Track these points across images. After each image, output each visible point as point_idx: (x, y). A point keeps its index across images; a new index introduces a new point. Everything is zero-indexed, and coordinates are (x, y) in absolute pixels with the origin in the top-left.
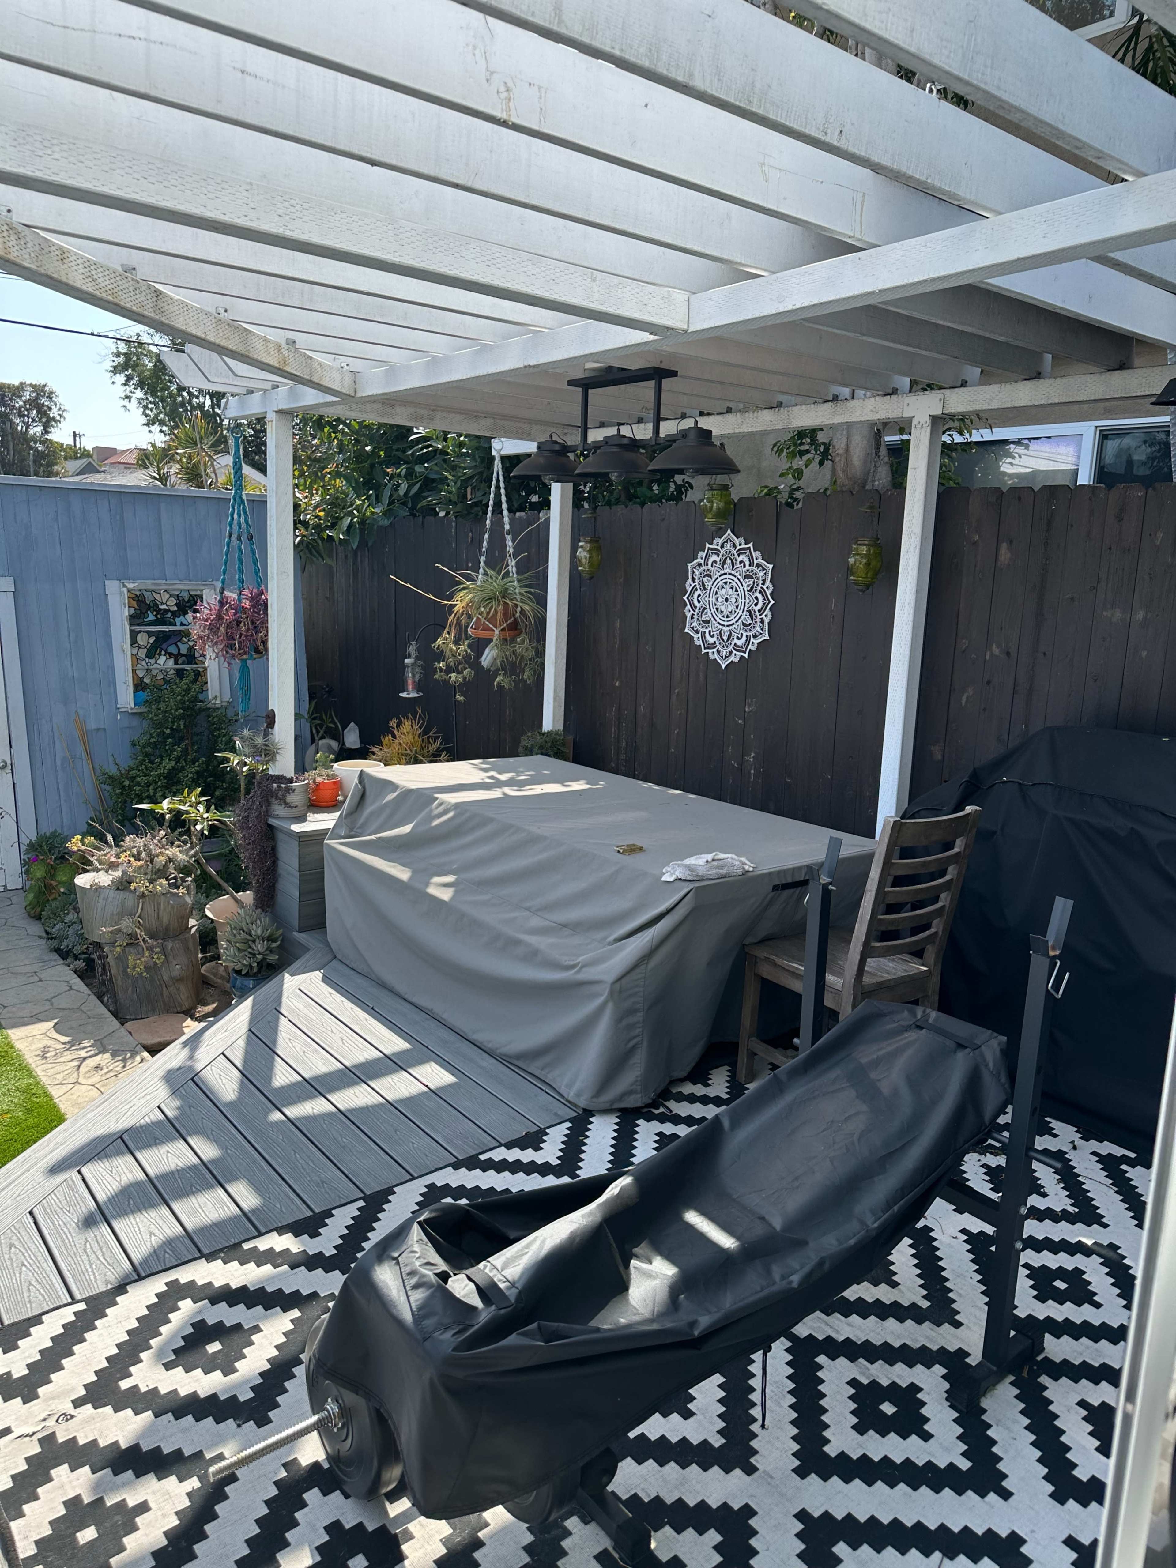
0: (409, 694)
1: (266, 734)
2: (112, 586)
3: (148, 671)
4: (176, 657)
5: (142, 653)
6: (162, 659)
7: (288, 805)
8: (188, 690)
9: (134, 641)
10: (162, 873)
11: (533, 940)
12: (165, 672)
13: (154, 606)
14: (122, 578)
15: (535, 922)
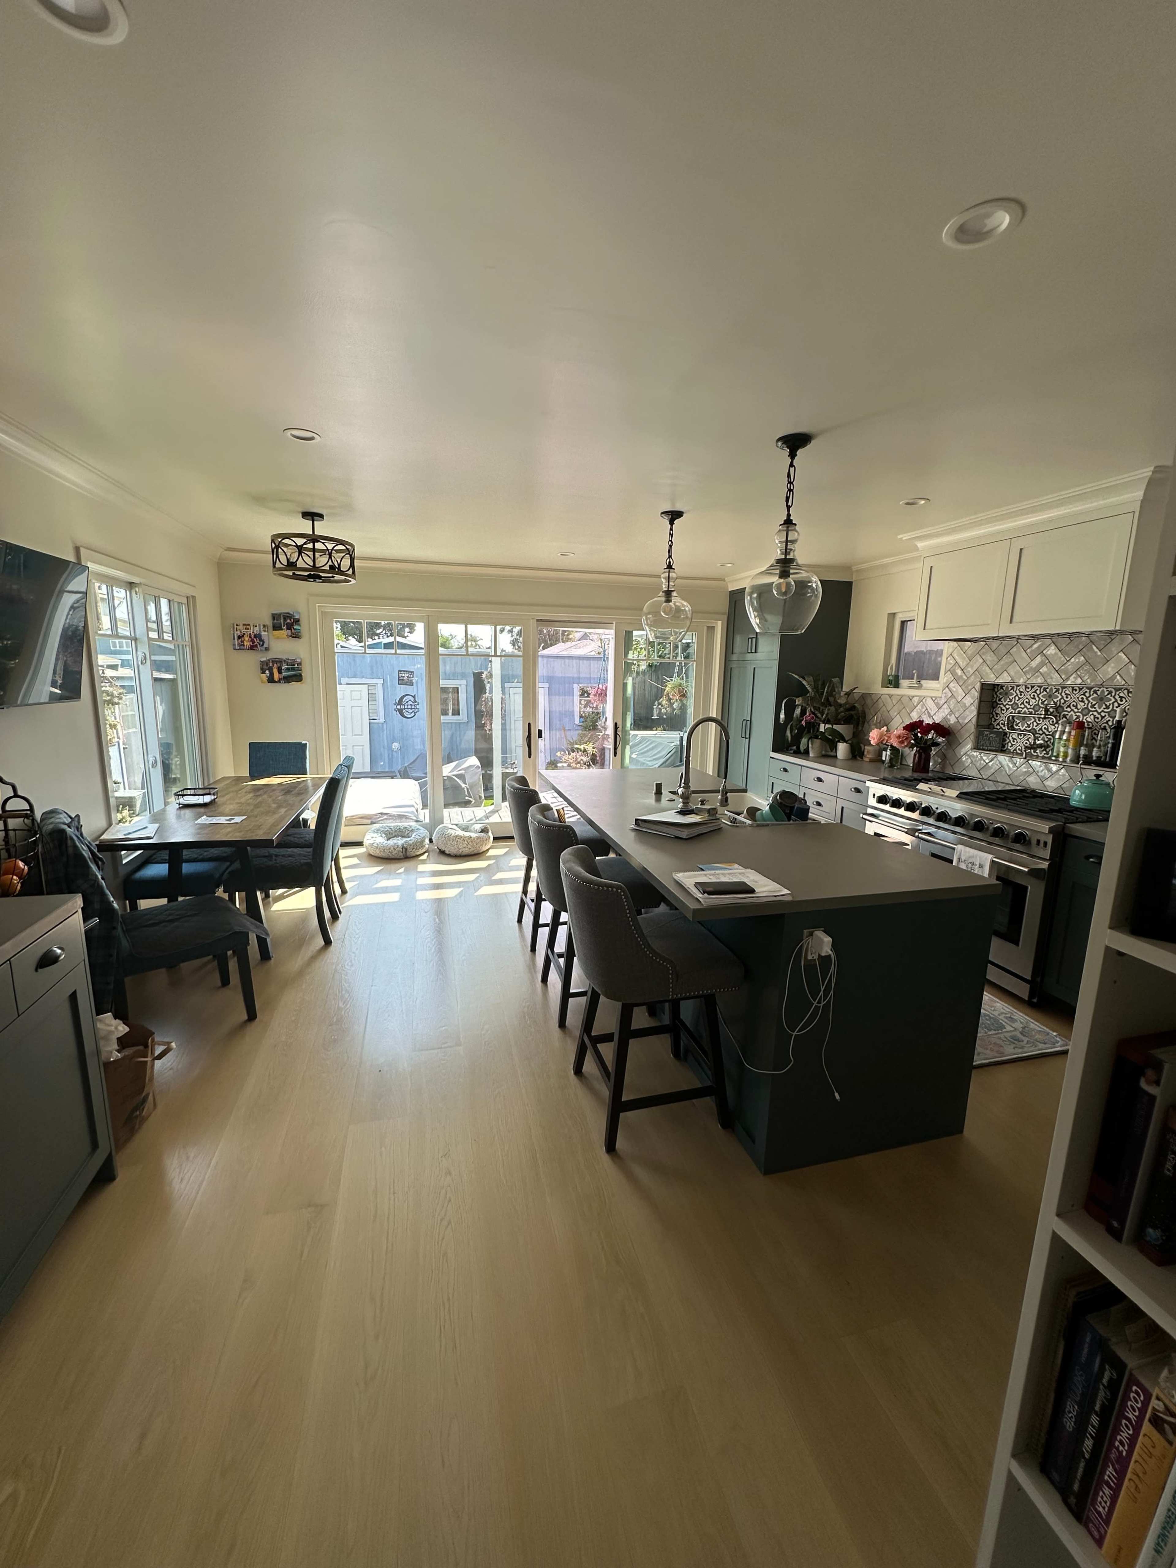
0: (655, 717)
1: (605, 723)
2: (575, 686)
3: (584, 712)
4: (592, 708)
5: (582, 707)
6: (588, 708)
7: (608, 742)
8: (594, 717)
9: (580, 703)
10: (579, 763)
11: (648, 763)
12: (589, 712)
13: (587, 692)
14: (578, 683)
15: (650, 759)
